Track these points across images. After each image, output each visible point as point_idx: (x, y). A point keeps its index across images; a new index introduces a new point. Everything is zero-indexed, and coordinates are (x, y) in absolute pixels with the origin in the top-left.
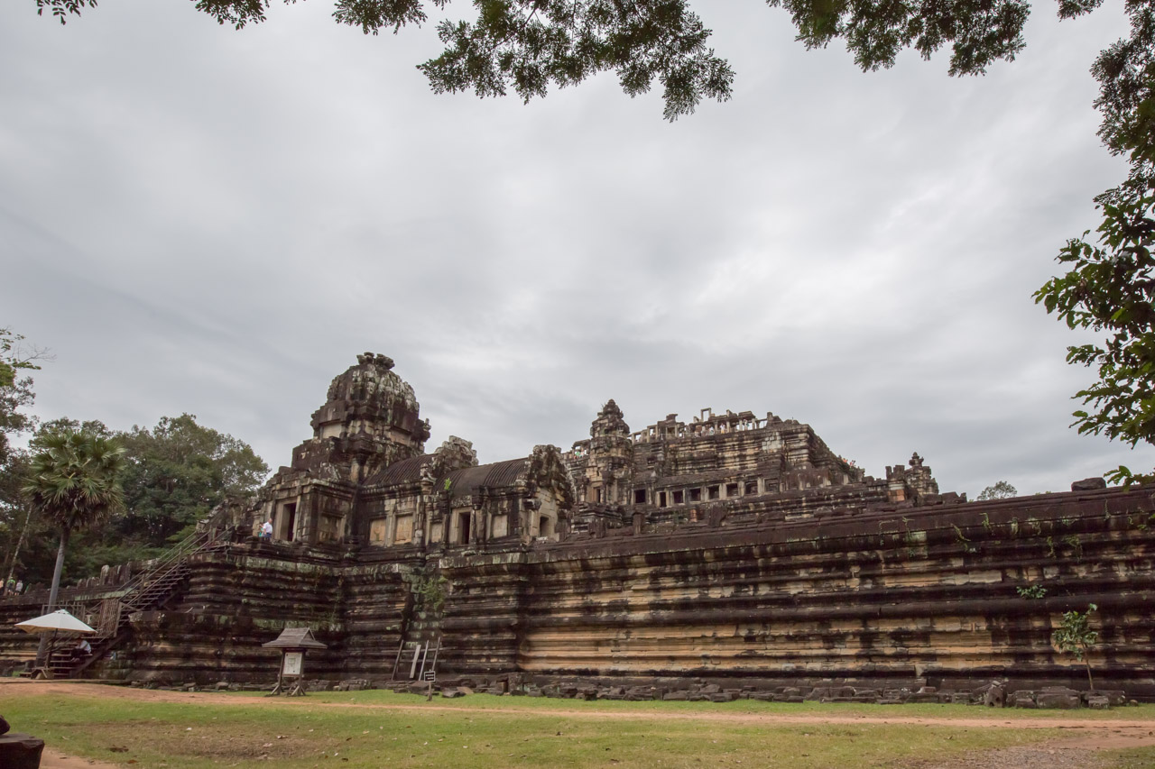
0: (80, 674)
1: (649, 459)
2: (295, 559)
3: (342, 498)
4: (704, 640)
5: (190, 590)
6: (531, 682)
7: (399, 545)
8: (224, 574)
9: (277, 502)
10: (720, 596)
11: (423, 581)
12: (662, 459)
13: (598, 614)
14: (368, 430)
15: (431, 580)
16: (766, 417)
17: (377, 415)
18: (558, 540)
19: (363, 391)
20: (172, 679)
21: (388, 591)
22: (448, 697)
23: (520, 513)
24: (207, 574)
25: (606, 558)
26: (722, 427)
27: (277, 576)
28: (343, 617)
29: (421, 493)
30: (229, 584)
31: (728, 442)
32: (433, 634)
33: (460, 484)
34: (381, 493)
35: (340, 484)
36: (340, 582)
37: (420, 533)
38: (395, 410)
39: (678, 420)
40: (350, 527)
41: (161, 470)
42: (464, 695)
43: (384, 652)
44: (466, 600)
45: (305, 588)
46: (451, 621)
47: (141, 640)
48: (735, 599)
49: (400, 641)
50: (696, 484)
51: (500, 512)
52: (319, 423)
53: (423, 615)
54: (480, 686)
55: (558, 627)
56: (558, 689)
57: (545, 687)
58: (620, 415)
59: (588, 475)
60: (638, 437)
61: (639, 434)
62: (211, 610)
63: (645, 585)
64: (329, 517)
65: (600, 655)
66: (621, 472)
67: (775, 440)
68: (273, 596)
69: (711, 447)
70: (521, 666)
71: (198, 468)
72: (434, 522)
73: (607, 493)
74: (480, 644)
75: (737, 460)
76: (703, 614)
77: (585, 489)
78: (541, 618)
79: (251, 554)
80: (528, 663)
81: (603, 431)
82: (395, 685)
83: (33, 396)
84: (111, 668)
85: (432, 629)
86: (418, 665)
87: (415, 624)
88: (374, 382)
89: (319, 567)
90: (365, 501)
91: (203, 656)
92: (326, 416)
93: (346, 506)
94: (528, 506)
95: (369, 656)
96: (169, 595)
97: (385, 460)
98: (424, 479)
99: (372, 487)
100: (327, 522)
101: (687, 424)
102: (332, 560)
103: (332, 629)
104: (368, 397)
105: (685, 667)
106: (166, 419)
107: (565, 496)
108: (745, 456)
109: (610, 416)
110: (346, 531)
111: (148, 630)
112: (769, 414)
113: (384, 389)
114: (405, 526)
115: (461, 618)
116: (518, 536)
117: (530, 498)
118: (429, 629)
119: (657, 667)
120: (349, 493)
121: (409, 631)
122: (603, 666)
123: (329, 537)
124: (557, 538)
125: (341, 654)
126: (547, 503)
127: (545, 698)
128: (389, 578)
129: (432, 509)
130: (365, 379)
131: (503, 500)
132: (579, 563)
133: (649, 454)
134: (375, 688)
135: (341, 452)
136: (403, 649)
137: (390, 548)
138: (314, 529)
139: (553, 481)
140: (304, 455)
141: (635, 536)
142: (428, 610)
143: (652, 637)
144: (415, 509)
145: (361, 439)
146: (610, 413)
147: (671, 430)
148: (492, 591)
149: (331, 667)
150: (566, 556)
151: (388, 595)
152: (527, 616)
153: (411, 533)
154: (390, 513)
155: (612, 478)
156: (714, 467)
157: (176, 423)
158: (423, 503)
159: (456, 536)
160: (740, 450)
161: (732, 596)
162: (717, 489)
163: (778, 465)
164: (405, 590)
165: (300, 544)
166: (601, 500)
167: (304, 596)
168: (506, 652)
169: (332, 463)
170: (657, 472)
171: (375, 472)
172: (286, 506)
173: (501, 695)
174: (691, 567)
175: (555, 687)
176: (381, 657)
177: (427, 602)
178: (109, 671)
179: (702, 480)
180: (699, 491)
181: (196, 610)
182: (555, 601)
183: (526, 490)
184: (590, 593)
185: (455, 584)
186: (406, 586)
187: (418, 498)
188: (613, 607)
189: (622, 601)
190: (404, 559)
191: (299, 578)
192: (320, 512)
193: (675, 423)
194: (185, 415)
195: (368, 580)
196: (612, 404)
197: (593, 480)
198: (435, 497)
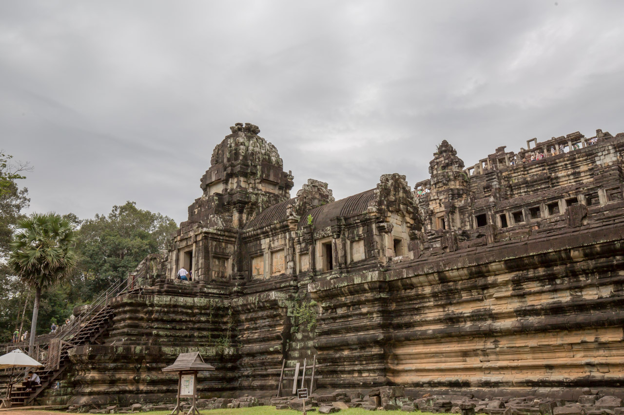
0: (33, 402)
1: (484, 188)
2: (193, 295)
3: (227, 242)
4: (585, 346)
5: (114, 327)
6: (403, 396)
7: (276, 277)
8: (138, 312)
9: (179, 250)
10: (596, 297)
11: (297, 306)
12: (498, 186)
13: (462, 325)
14: (243, 185)
15: (304, 304)
16: (595, 135)
17: (249, 171)
18: (412, 257)
19: (237, 154)
20: (100, 402)
21: (268, 317)
22: (323, 413)
23: (375, 236)
24: (125, 312)
25: (463, 268)
26: (552, 151)
27: (180, 310)
28: (235, 341)
29: (289, 231)
30: (142, 319)
31: (560, 162)
32: (309, 352)
33: (320, 218)
34: (258, 235)
35: (225, 231)
36: (230, 312)
37: (291, 264)
38: (263, 166)
39: (506, 151)
40: (236, 266)
41: (115, 243)
42: (339, 410)
43: (270, 371)
44: (334, 319)
45: (203, 319)
46: (324, 340)
47: (78, 371)
48: (616, 298)
49: (282, 360)
50: (535, 203)
51: (357, 239)
52: (206, 185)
53: (299, 336)
54: (355, 400)
55: (423, 339)
56: (431, 402)
57: (417, 401)
58: (454, 152)
59: (431, 207)
60: (472, 171)
61: (473, 168)
62: (129, 342)
63: (508, 291)
64: (219, 258)
65: (468, 366)
66: (461, 201)
67: (609, 153)
68: (178, 327)
69: (544, 169)
70: (392, 379)
71: (139, 239)
72: (302, 254)
73: (451, 220)
74: (351, 360)
75: (572, 177)
76: (581, 318)
77: (430, 219)
78: (405, 332)
79: (160, 293)
80: (398, 376)
81: (440, 168)
82: (278, 402)
83: (29, 200)
84: (55, 396)
85: (308, 348)
86: (299, 381)
87: (294, 344)
88: (245, 145)
89: (212, 300)
90: (246, 243)
91: (125, 381)
92: (211, 178)
93: (231, 249)
94: (381, 230)
95: (259, 375)
96: (98, 332)
97: (258, 207)
98: (290, 217)
99: (249, 231)
100: (217, 263)
101: (516, 152)
102: (223, 294)
103: (226, 352)
104: (241, 158)
105: (566, 376)
106: (116, 207)
107: (414, 219)
108: (579, 173)
109: (444, 154)
110: (233, 270)
111: (82, 362)
112: (598, 131)
113: (253, 150)
114: (279, 259)
115: (332, 336)
116: (375, 257)
117: (382, 222)
118: (306, 348)
119: (535, 376)
120: (233, 237)
121: (288, 351)
122: (474, 378)
123: (220, 275)
124: (411, 256)
125: (236, 374)
126: (399, 227)
127: (419, 412)
128: (268, 305)
129: (299, 243)
130: (237, 144)
131: (358, 227)
132: (436, 275)
133: (484, 183)
134: (262, 404)
135: (224, 205)
136: (285, 367)
137: (269, 280)
138: (207, 269)
139: (401, 206)
140: (196, 210)
141: (488, 246)
142: (304, 331)
143: (523, 345)
144: (286, 245)
145: (238, 192)
146: (445, 151)
147: (502, 161)
148: (356, 309)
149: (229, 386)
150: (423, 270)
151: (269, 320)
152: (392, 330)
153: (284, 265)
154: (266, 251)
155: (454, 207)
156: (549, 187)
157: (123, 209)
158: (291, 239)
159: (322, 264)
160: (573, 168)
161: (613, 296)
162: (556, 204)
163: (617, 177)
164: (282, 314)
165: (198, 282)
166: (446, 227)
167: (203, 326)
168: (376, 366)
169: (217, 214)
170: (495, 197)
171: (252, 218)
172: (186, 253)
173: (375, 409)
174: (557, 269)
175: (428, 401)
176: (267, 375)
177: (302, 324)
178: (53, 398)
179: (540, 198)
180: (538, 209)
181: (118, 343)
182: (416, 314)
183: (378, 215)
184: (451, 304)
185: (323, 305)
186: (283, 311)
187: (287, 234)
188: (477, 317)
189: (485, 310)
190: (280, 288)
191: (197, 311)
192: (211, 255)
193: (504, 154)
194: (129, 203)
195: (252, 308)
196: (445, 144)
197: (436, 211)
198: (300, 232)
